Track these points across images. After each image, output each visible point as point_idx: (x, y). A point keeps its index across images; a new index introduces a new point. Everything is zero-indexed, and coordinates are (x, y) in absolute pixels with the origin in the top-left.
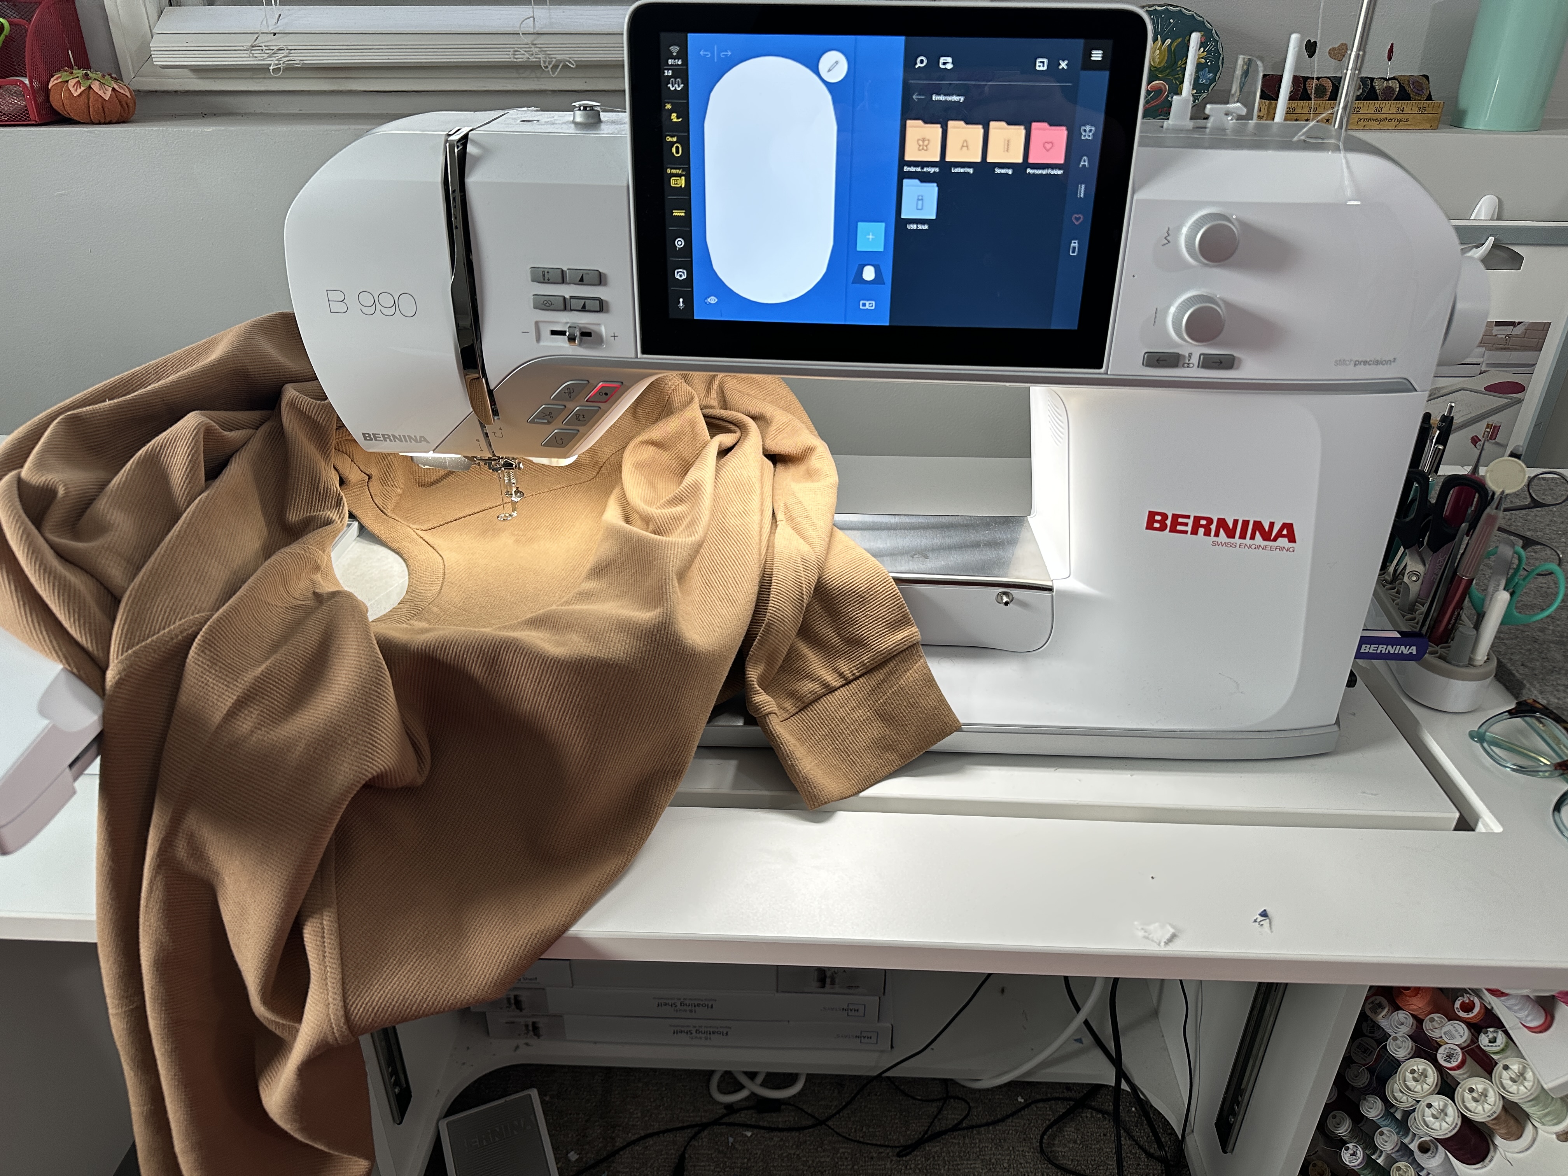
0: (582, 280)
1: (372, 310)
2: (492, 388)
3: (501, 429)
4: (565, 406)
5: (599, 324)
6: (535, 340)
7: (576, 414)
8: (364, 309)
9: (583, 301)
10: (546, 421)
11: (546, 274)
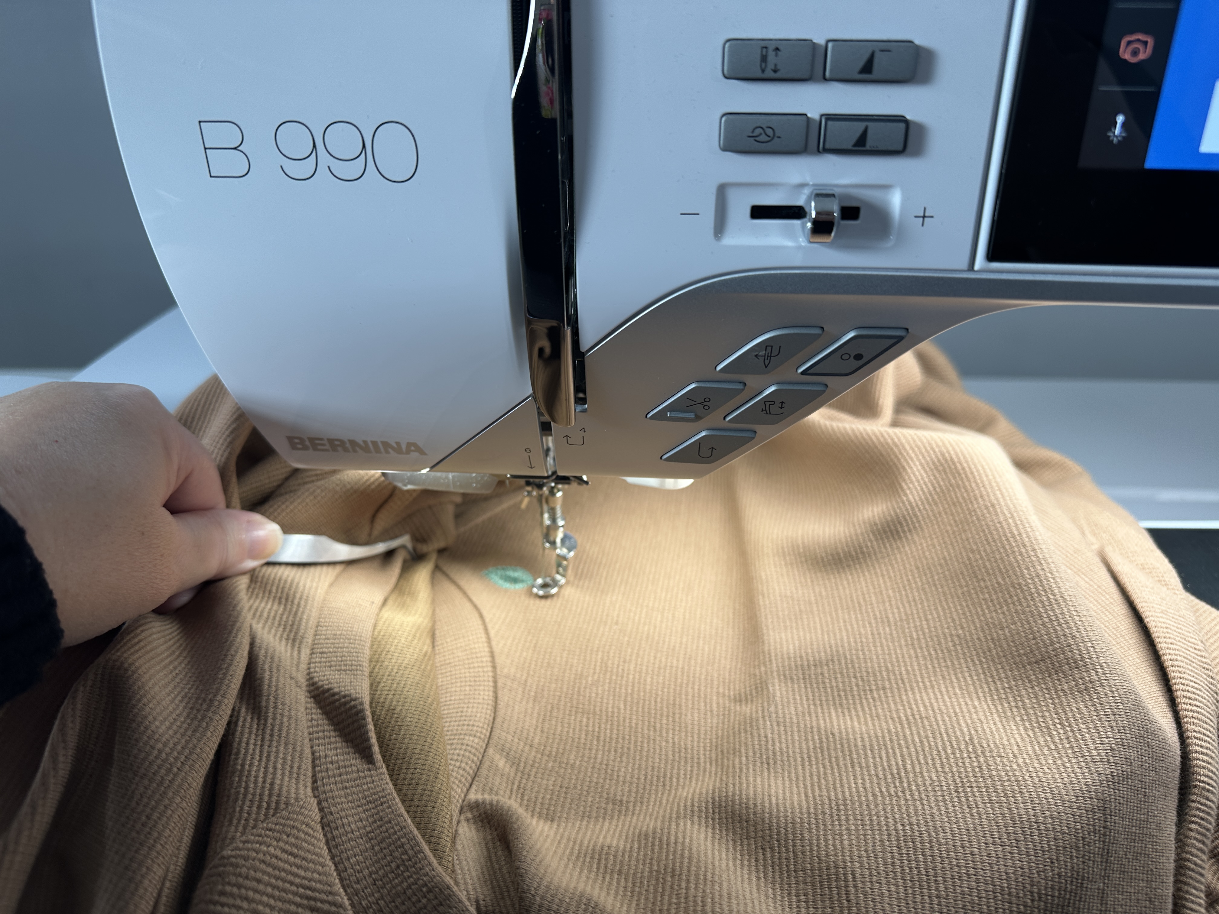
0: (868, 68)
1: (308, 166)
2: (584, 347)
3: (583, 430)
4: (745, 384)
5: (886, 187)
6: (712, 231)
7: (765, 400)
8: (290, 166)
9: (861, 126)
10: (692, 416)
11: (771, 55)
